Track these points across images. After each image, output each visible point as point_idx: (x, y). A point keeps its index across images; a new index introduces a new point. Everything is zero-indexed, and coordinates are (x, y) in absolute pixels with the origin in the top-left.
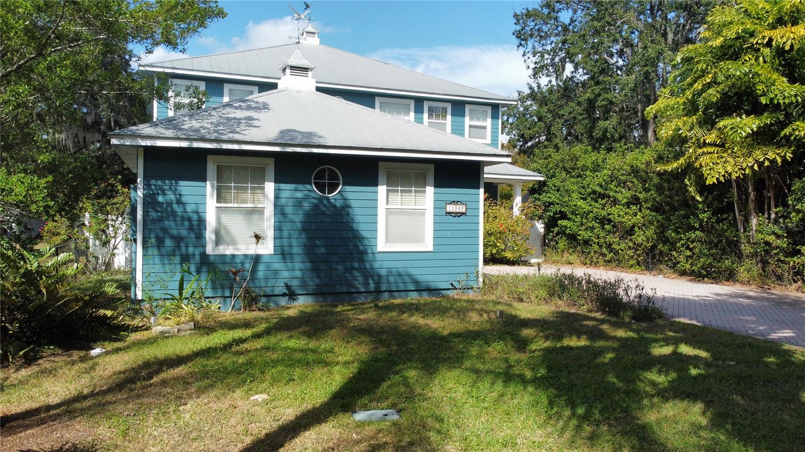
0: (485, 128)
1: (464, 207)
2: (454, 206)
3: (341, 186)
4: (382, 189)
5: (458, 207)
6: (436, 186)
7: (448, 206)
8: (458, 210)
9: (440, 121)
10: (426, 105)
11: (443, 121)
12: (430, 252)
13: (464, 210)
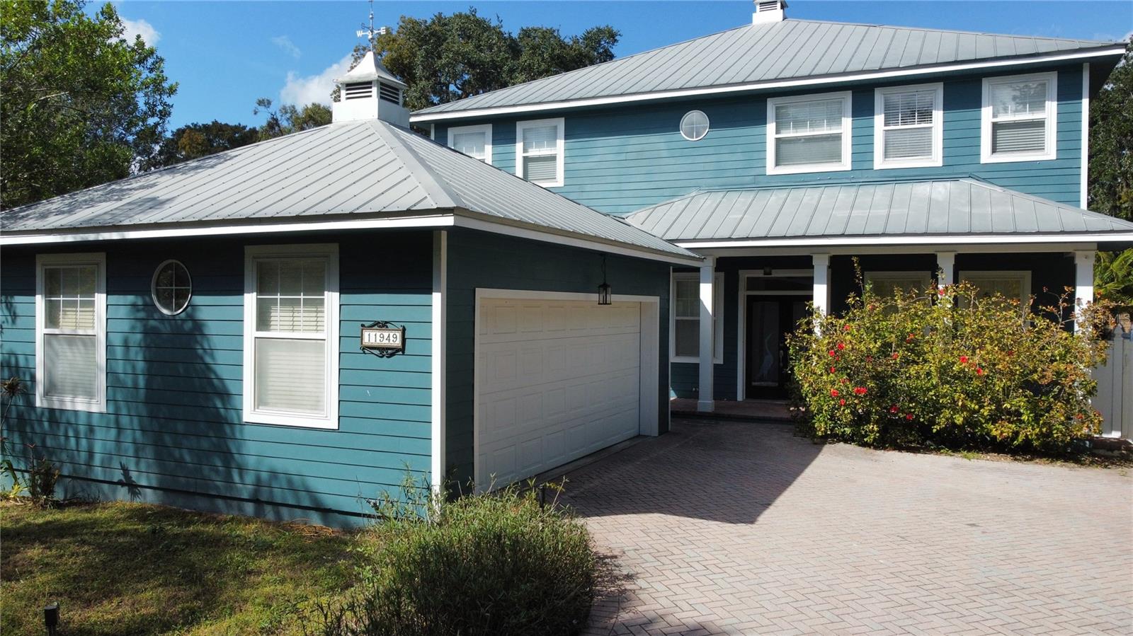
0: (1040, 124)
1: (399, 334)
2: (378, 334)
3: (190, 295)
4: (250, 300)
5: (386, 334)
6: (343, 290)
7: (366, 334)
8: (385, 343)
9: (917, 126)
10: (879, 98)
11: (923, 125)
12: (333, 430)
13: (398, 343)
